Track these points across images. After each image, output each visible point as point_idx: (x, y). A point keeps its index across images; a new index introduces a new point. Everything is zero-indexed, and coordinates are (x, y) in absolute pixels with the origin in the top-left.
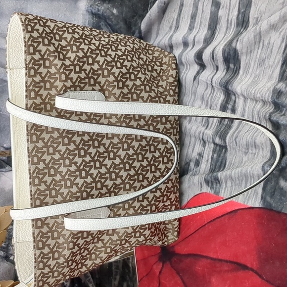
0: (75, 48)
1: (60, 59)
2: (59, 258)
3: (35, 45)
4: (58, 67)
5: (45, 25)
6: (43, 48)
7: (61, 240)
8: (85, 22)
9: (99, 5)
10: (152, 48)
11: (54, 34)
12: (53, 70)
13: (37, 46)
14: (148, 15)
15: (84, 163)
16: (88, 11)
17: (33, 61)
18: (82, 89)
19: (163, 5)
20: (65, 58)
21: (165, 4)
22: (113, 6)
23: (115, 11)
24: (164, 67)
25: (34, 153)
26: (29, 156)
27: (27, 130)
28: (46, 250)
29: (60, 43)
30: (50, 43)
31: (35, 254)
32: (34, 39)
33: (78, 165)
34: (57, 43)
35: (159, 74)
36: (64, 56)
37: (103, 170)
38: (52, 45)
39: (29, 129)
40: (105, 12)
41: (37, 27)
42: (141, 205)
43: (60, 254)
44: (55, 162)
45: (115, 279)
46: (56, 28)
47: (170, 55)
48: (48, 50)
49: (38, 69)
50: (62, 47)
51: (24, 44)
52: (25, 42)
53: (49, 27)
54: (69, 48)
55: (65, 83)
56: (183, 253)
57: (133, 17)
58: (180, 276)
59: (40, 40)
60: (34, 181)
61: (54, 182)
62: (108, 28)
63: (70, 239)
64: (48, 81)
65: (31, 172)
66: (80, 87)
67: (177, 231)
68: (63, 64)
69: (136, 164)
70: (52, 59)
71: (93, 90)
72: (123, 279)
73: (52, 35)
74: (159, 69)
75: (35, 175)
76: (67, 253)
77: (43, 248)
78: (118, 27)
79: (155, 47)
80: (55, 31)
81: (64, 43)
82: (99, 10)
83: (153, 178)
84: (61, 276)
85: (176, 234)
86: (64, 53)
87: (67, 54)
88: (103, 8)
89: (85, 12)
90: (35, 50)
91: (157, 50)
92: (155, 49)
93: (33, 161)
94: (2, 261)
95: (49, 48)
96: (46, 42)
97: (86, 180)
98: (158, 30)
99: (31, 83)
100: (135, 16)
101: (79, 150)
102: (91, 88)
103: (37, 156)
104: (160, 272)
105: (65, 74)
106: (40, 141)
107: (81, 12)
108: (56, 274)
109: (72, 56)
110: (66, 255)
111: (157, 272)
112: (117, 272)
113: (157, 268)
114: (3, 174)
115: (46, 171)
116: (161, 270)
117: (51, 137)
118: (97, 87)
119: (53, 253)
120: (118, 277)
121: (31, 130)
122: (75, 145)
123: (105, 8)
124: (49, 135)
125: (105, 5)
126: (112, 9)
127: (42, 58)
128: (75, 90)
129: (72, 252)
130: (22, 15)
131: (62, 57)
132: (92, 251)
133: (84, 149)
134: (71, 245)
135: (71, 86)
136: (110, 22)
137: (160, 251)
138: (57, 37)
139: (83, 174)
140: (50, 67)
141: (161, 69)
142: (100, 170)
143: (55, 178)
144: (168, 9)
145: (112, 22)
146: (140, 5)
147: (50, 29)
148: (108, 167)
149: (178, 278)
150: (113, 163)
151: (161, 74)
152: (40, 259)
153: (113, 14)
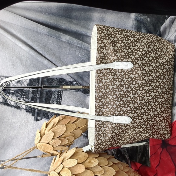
0: (120, 42)
1: (113, 46)
2: (106, 137)
3: (102, 40)
4: (111, 50)
5: (108, 31)
6: (105, 41)
7: (107, 129)
8: (133, 25)
9: (141, 16)
10: (164, 41)
11: (112, 35)
12: (109, 51)
13: (103, 40)
14: (164, 24)
15: (120, 95)
16: (135, 19)
17: (100, 47)
18: (122, 61)
19: (172, 19)
20: (115, 46)
21: (173, 19)
22: (148, 17)
23: (149, 20)
24: (168, 50)
25: (98, 88)
26: (96, 89)
27: (96, 78)
28: (100, 132)
29: (114, 39)
30: (109, 39)
31: (95, 133)
32: (101, 37)
33: (117, 95)
34: (112, 39)
35: (165, 53)
36: (115, 45)
37: (129, 99)
38: (110, 40)
39: (97, 77)
40: (144, 20)
41: (104, 31)
42: (147, 118)
43: (106, 135)
44: (107, 93)
45: (139, 154)
46: (113, 32)
47: (172, 45)
48: (108, 42)
49: (103, 50)
50: (115, 41)
51: (97, 39)
52: (98, 38)
53: (110, 31)
54: (117, 41)
55: (114, 58)
56: (173, 144)
57: (158, 23)
58: (170, 155)
59: (105, 37)
60: (97, 101)
61: (106, 102)
62: (144, 28)
63: (111, 129)
64: (106, 56)
65: (96, 96)
66: (121, 59)
67: (170, 133)
68: (114, 49)
69: (146, 98)
70: (109, 46)
71: (128, 61)
72: (143, 155)
73: (111, 35)
74: (165, 50)
75: (98, 98)
76: (109, 135)
77: (99, 131)
78: (149, 28)
79: (165, 40)
80: (112, 33)
81: (116, 39)
82: (140, 19)
83: (154, 105)
84: (107, 145)
85: (169, 135)
86: (115, 44)
87: (116, 44)
88: (143, 18)
89: (134, 19)
90: (102, 42)
91: (166, 42)
92: (165, 41)
93: (97, 92)
94: (85, 138)
95: (108, 41)
96: (107, 38)
97: (120, 103)
98: (169, 31)
99: (99, 57)
100: (159, 23)
101: (118, 89)
102: (127, 60)
103: (99, 90)
104: (161, 153)
105: (114, 53)
106: (101, 83)
107: (132, 19)
108: (104, 144)
109: (118, 45)
110: (109, 136)
111: (160, 152)
112: (140, 151)
113: (160, 151)
114: (88, 97)
115: (103, 97)
116: (162, 152)
117: (106, 81)
118: (130, 60)
119: (103, 134)
120: (141, 154)
121: (97, 78)
122: (117, 86)
123: (144, 18)
124: (105, 81)
125: (144, 16)
126: (147, 19)
127: (105, 46)
128: (119, 61)
129: (112, 135)
130: (98, 26)
131: (114, 45)
132: (123, 137)
133: (121, 88)
134: (111, 132)
135: (117, 59)
136: (146, 25)
137: (161, 143)
138: (113, 36)
139: (119, 100)
140: (108, 50)
141: (166, 51)
142: (127, 99)
143: (106, 100)
144: (175, 21)
145: (147, 25)
146: (161, 18)
147: (110, 33)
148: (131, 98)
149: (169, 157)
150: (134, 96)
151: (166, 53)
152: (97, 136)
153: (148, 21)
